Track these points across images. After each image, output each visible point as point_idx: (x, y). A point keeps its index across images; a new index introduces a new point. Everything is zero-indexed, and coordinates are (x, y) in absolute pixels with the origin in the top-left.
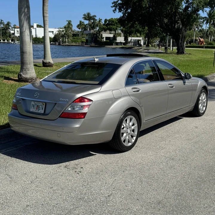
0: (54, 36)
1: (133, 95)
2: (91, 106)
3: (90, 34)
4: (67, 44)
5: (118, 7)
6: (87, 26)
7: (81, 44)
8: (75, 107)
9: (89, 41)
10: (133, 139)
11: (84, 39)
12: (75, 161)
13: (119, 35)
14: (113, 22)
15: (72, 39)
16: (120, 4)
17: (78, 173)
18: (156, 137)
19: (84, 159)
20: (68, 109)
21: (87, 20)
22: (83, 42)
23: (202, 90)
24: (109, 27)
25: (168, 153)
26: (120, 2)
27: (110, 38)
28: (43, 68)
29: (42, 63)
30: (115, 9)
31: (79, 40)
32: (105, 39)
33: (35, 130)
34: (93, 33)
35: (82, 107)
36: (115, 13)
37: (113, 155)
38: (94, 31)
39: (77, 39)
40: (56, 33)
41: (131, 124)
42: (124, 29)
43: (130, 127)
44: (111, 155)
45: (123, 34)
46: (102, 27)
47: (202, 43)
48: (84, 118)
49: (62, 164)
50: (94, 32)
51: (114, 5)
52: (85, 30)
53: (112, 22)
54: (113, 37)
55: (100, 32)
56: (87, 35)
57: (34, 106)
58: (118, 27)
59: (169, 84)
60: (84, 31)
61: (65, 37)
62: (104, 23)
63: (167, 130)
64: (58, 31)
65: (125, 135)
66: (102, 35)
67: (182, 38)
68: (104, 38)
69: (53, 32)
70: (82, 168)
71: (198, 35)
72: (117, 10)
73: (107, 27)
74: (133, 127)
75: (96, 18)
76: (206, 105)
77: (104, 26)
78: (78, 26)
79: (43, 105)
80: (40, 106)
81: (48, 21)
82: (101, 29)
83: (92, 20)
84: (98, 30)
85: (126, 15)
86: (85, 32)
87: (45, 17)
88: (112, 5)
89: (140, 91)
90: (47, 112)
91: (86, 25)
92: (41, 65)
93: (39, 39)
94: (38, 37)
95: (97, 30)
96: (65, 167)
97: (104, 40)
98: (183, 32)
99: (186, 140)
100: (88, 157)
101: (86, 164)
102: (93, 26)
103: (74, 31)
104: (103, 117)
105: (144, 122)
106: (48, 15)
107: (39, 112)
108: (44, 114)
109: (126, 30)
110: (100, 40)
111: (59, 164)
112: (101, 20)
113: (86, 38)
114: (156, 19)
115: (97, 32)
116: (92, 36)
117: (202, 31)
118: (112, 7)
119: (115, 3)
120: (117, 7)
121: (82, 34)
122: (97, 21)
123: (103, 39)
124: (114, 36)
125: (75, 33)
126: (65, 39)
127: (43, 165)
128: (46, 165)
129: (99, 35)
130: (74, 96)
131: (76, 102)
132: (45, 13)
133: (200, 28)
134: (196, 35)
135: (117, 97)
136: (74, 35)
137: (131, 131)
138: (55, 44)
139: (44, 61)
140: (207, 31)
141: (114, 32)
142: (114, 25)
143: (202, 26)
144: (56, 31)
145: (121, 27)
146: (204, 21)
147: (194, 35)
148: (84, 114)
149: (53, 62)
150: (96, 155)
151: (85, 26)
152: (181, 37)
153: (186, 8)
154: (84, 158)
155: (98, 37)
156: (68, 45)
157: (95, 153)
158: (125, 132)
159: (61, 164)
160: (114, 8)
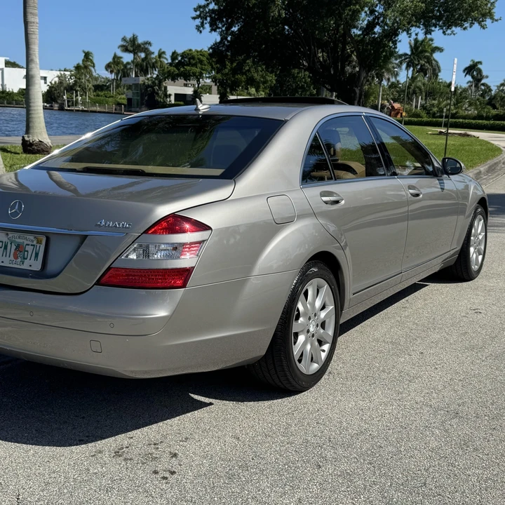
0: (48, 88)
1: (324, 214)
2: (206, 245)
3: (137, 85)
4: (81, 107)
5: (208, 19)
6: (129, 67)
7: (116, 110)
8: (152, 248)
9: (134, 102)
10: (324, 351)
11: (124, 96)
12: (145, 429)
13: (208, 90)
14: (193, 58)
15: (92, 97)
16: (213, 11)
17: (165, 478)
18: (377, 340)
19: (176, 420)
20: (127, 256)
21: (130, 52)
22: (119, 104)
23: (476, 209)
24: (182, 69)
25: (435, 395)
26: (212, 6)
27: (185, 95)
28: (24, 155)
29: (20, 145)
30: (202, 24)
31: (110, 99)
32: (173, 98)
33: (7, 329)
34: (144, 84)
35: (175, 249)
36: (201, 32)
37: (267, 403)
38: (148, 79)
39: (106, 97)
40: (53, 82)
41: (318, 304)
42: (219, 76)
43: (315, 315)
44: (261, 403)
45: (216, 87)
46: (166, 70)
47: (397, 113)
48: (184, 286)
49: (103, 441)
50: (146, 81)
51: (198, 13)
52: (124, 76)
53: (190, 59)
54: (192, 95)
55: (160, 82)
56: (129, 87)
57: (6, 248)
58: (204, 70)
59: (410, 187)
60: (123, 79)
61: (76, 92)
62: (170, 61)
63: (399, 319)
64: (58, 76)
65: (301, 338)
66: (166, 88)
67: (360, 98)
68: (170, 95)
69: (45, 78)
70: (175, 455)
71: (388, 94)
72: (207, 26)
73: (179, 70)
74: (323, 314)
75: (151, 49)
76: (483, 248)
77: (172, 69)
78: (108, 67)
79: (39, 242)
80: (28, 248)
81: (38, 36)
82: (164, 74)
83: (141, 52)
84: (157, 75)
85: (229, 39)
86: (125, 81)
87: (29, 24)
88: (195, 14)
89: (343, 202)
90: (52, 267)
91: (128, 63)
92: (19, 148)
93: (11, 94)
94: (8, 90)
95: (155, 76)
96: (117, 454)
97: (170, 101)
98: (362, 84)
99: (467, 348)
100: (189, 415)
101: (187, 439)
102: (143, 67)
103: (96, 79)
104: (242, 283)
105: (352, 296)
106: (36, 19)
107: (25, 266)
108: (42, 274)
109: (223, 80)
110: (162, 100)
111: (93, 444)
112: (164, 53)
113: (127, 95)
114: (299, 50)
115: (153, 82)
116: (141, 91)
117: (396, 87)
118: (194, 18)
119: (201, 10)
120: (206, 20)
121: (118, 86)
122: (153, 56)
123: (168, 99)
124: (195, 92)
125: (101, 84)
126: (77, 96)
127: (39, 449)
128: (47, 448)
129: (160, 87)
130: (151, 211)
131: (155, 233)
132: (31, 13)
133: (393, 80)
134: (383, 95)
135: (282, 219)
136: (98, 88)
137: (317, 326)
138: (51, 108)
139: (26, 139)
140: (409, 88)
141: (195, 82)
142: (195, 65)
143: (396, 75)
144: (53, 77)
145: (211, 71)
146: (401, 63)
147: (379, 95)
148: (185, 273)
149: (49, 141)
150: (211, 404)
151: (125, 66)
152: (358, 95)
153: (371, 26)
154: (172, 416)
155: (158, 94)
156: (83, 111)
157: (207, 400)
158: (302, 331)
159: (100, 444)
160: (198, 22)
